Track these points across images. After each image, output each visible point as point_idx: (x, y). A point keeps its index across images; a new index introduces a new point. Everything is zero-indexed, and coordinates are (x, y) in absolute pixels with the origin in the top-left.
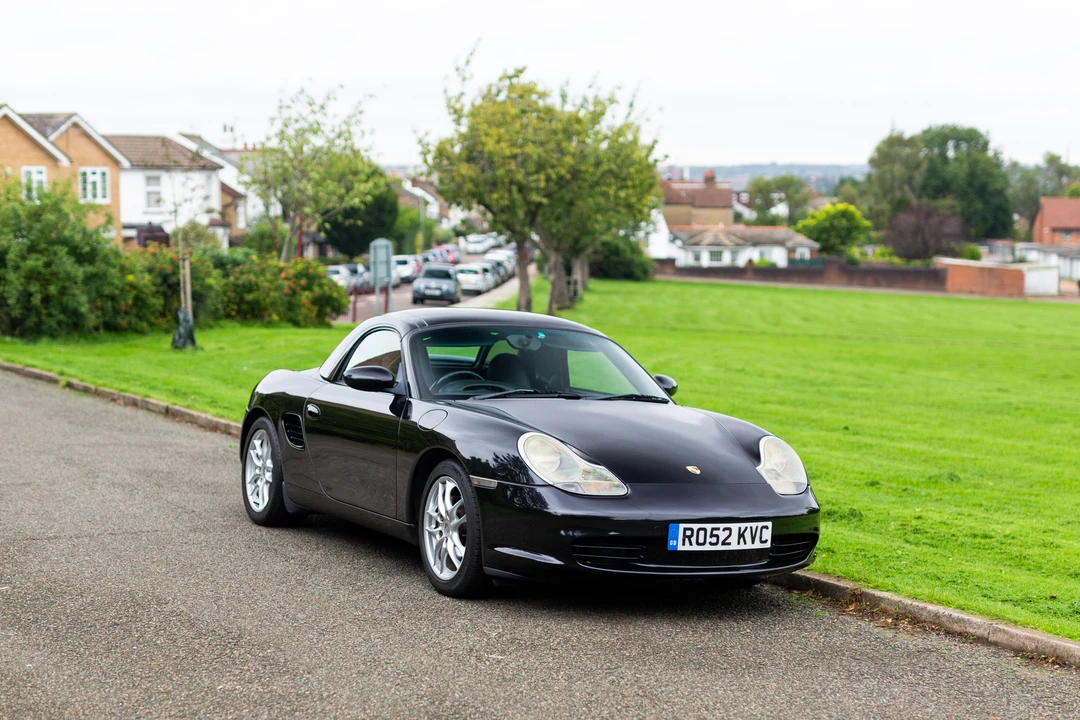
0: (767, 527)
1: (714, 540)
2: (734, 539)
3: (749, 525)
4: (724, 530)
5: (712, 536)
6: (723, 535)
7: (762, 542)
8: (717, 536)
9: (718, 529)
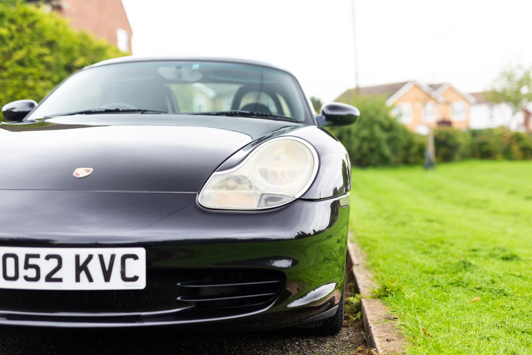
0: (135, 257)
1: (32, 273)
2: (67, 274)
3: (95, 252)
4: (48, 257)
5: (27, 266)
6: (46, 267)
7: (125, 279)
8: (37, 268)
9: (38, 256)
